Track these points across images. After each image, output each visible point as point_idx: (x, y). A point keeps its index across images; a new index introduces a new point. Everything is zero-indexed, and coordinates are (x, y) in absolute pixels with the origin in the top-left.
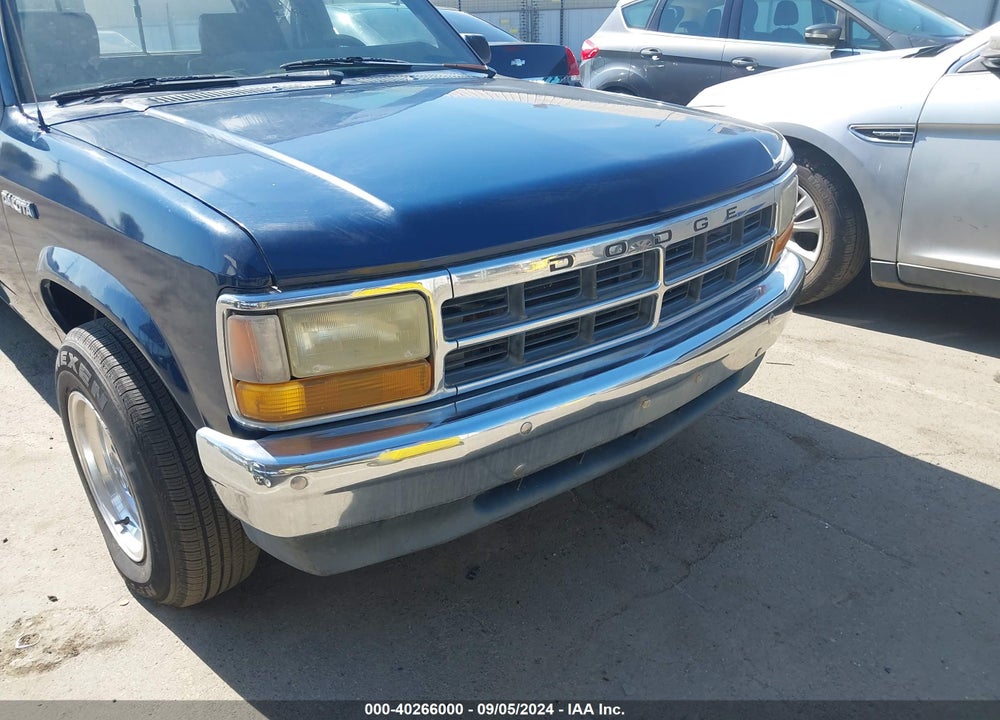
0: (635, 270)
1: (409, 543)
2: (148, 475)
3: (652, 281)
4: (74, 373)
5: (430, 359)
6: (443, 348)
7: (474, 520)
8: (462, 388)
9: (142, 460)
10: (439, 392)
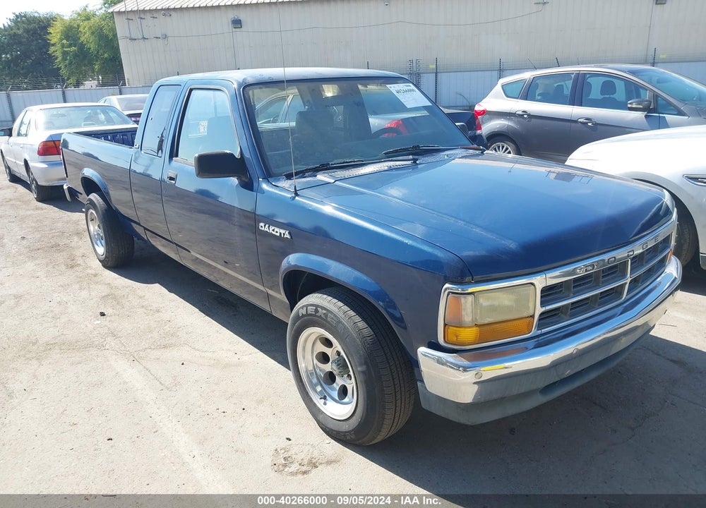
0: (616, 270)
1: (511, 410)
2: (373, 373)
3: (624, 275)
4: (324, 320)
5: (533, 316)
6: (539, 310)
7: (540, 400)
8: (544, 331)
9: (370, 365)
10: (534, 332)
